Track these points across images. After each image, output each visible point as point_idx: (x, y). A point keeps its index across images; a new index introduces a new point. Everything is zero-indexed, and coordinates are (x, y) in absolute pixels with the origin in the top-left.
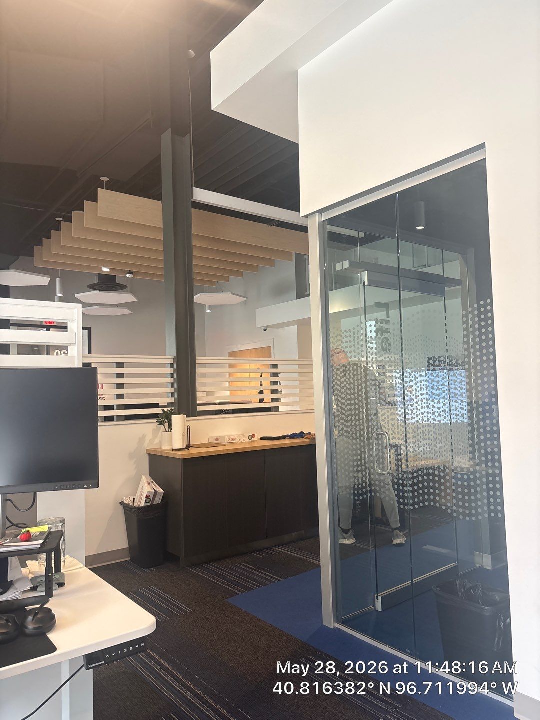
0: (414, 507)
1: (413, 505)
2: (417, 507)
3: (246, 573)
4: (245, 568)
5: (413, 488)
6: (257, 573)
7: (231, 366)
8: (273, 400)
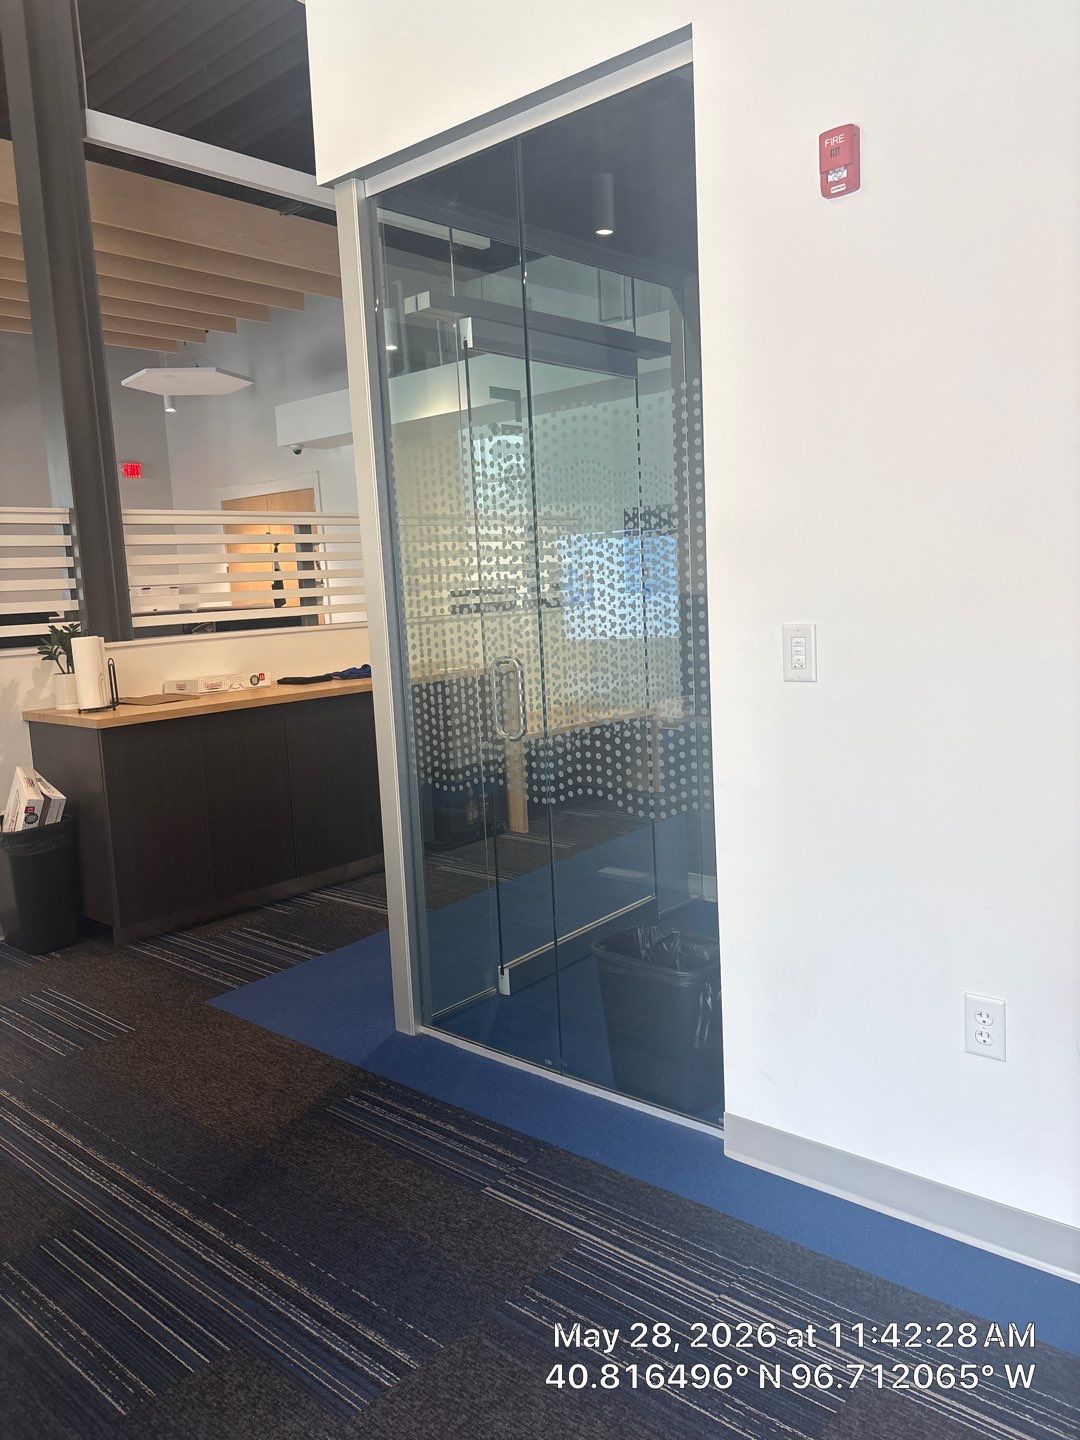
0: (558, 799)
1: (556, 795)
2: (562, 798)
3: (251, 947)
4: (249, 937)
5: (556, 764)
6: (274, 945)
7: (229, 529)
8: (305, 601)
